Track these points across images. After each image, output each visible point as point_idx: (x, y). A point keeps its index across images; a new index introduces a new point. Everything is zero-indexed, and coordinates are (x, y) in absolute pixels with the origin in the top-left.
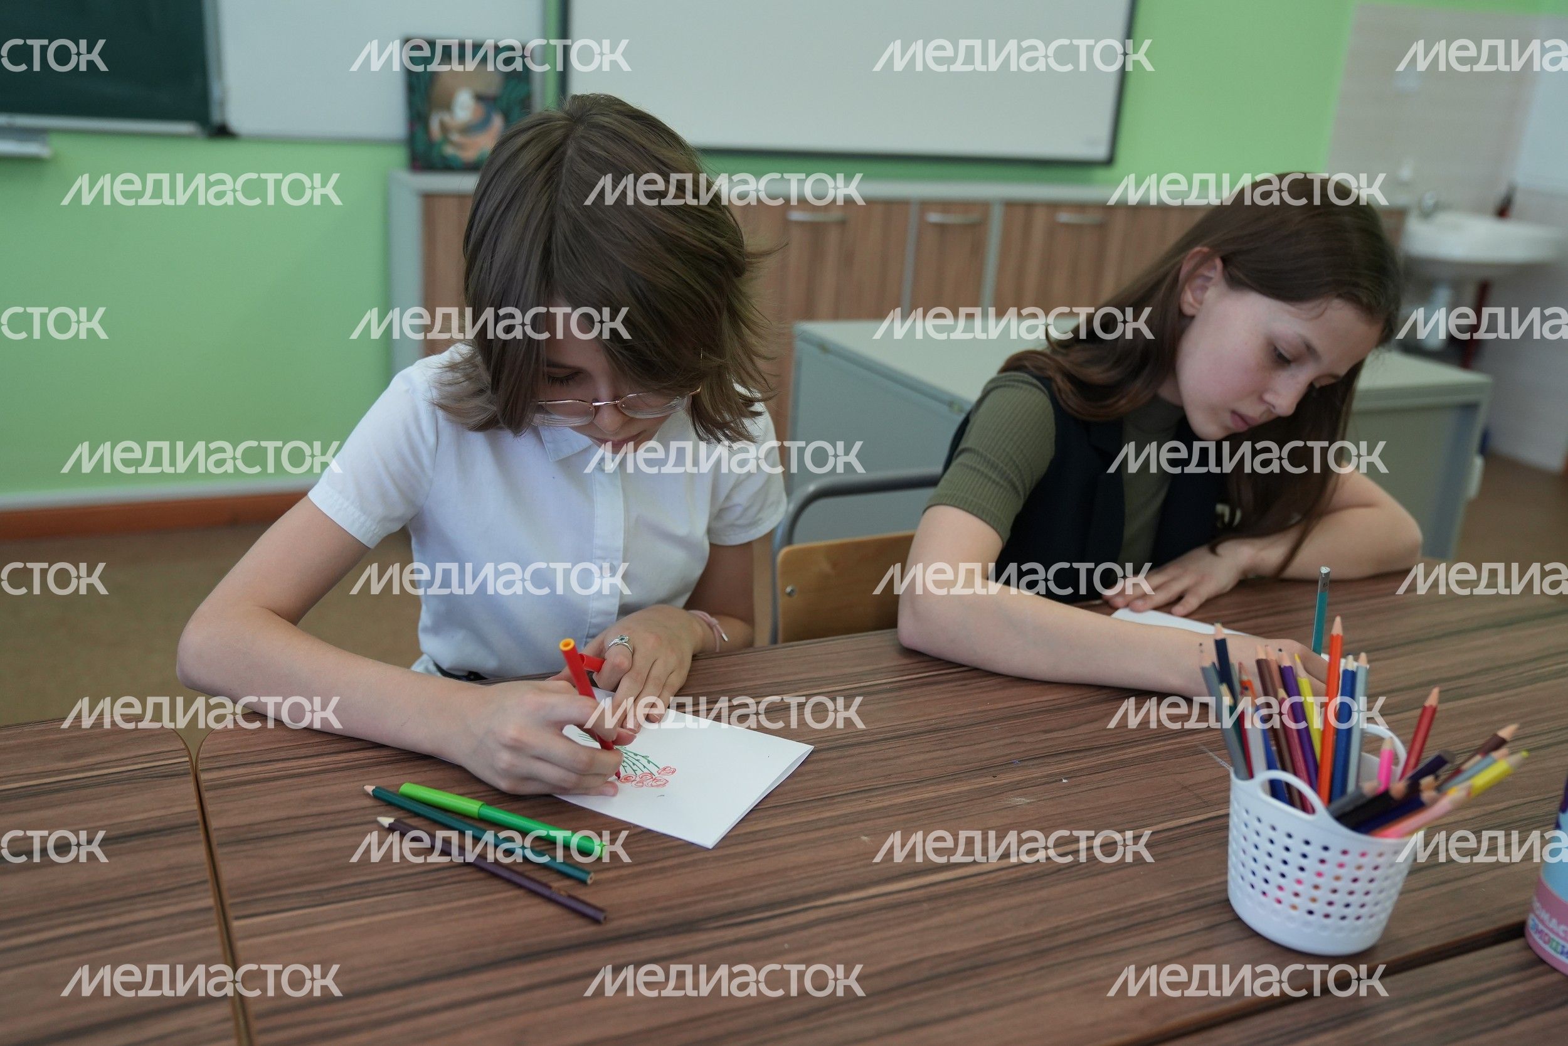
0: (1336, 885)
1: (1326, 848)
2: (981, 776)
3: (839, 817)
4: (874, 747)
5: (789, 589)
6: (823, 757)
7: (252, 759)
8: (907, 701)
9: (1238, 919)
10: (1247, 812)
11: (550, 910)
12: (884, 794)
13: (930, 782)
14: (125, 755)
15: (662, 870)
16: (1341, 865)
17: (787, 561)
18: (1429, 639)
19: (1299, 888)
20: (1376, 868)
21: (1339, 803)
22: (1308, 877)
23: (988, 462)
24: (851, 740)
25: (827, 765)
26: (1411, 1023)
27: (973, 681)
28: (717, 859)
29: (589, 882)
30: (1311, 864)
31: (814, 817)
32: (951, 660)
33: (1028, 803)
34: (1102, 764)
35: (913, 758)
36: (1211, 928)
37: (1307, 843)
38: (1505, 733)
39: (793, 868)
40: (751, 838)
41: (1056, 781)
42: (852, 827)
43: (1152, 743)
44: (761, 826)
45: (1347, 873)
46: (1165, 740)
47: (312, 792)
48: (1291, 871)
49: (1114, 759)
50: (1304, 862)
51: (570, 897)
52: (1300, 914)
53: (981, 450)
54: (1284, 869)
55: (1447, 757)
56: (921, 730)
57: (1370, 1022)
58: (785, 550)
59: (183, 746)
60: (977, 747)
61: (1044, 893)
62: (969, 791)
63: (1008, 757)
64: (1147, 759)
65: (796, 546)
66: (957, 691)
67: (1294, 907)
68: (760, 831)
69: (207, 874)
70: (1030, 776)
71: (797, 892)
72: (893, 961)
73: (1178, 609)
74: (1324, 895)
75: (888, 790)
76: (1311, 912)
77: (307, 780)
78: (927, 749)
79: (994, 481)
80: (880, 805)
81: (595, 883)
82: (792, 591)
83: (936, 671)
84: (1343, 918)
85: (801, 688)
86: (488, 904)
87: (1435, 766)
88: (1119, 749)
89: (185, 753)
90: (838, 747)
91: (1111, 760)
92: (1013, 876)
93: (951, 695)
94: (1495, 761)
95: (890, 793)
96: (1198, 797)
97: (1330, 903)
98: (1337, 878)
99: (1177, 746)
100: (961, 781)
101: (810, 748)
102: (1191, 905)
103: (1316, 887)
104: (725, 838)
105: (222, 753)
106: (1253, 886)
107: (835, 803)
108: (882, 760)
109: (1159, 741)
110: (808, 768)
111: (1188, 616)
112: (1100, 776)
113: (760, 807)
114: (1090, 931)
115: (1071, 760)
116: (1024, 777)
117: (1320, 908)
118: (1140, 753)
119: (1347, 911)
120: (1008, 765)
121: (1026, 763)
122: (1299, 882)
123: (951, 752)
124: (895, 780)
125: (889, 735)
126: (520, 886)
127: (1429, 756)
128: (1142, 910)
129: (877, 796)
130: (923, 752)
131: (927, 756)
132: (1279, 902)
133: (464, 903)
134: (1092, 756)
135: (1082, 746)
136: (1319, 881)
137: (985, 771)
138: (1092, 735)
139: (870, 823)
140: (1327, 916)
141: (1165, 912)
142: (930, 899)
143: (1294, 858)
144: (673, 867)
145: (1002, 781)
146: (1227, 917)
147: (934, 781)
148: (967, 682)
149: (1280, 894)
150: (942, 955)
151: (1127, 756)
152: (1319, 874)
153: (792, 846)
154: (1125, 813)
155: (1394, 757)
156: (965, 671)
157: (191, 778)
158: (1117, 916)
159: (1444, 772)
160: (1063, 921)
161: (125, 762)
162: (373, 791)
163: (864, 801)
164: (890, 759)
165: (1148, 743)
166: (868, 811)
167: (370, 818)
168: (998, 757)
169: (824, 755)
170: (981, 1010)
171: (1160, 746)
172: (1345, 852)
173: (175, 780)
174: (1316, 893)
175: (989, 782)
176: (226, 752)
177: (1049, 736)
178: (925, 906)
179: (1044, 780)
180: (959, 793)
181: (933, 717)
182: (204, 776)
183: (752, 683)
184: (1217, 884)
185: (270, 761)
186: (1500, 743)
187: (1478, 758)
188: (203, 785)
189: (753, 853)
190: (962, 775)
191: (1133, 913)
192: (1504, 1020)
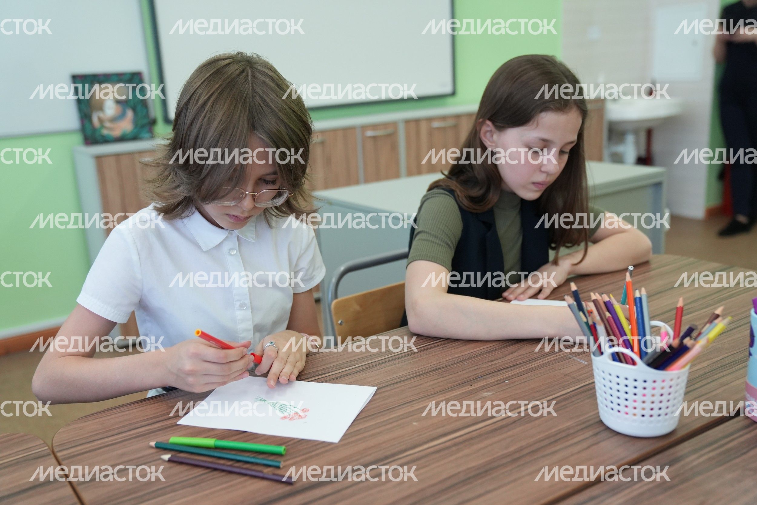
0: (653, 399)
1: (645, 381)
2: (464, 386)
3: (399, 416)
4: (407, 382)
5: (340, 322)
6: (383, 391)
7: (83, 442)
8: (418, 359)
9: (608, 428)
10: (603, 372)
11: (265, 483)
12: (419, 402)
13: (440, 393)
14: (11, 452)
15: (317, 455)
16: (654, 389)
17: (336, 307)
18: (665, 291)
19: (635, 404)
20: (671, 387)
21: (646, 358)
22: (639, 398)
23: (433, 235)
24: (395, 381)
25: (386, 394)
26: (701, 460)
27: (449, 344)
28: (343, 445)
29: (281, 466)
30: (639, 391)
31: (387, 418)
32: (435, 336)
33: (492, 395)
34: (522, 372)
35: (428, 384)
36: (596, 434)
37: (636, 380)
38: (718, 311)
39: (384, 442)
40: (357, 432)
41: (502, 382)
42: (407, 419)
43: (545, 358)
44: (361, 426)
45: (658, 392)
46: (550, 355)
47: (120, 452)
48: (630, 396)
49: (529, 368)
50: (635, 391)
51: (274, 474)
52: (639, 417)
53: (428, 231)
54: (627, 396)
55: (693, 327)
56: (429, 370)
57: (682, 463)
58: (334, 302)
59: (42, 442)
60: (458, 374)
61: (510, 433)
62: (461, 394)
63: (476, 376)
64: (544, 365)
65: (340, 299)
66: (442, 350)
67: (635, 415)
68: (362, 429)
69: (76, 500)
70: (489, 382)
71: (388, 453)
72: (445, 476)
73: (541, 296)
74: (648, 405)
75: (420, 400)
76: (643, 416)
77: (117, 446)
78: (434, 379)
79: (438, 244)
80: (419, 407)
81: (284, 467)
82: (341, 322)
83: (428, 343)
84: (659, 415)
85: (363, 361)
86: (231, 486)
87: (689, 332)
88: (529, 363)
89: (45, 445)
90: (389, 385)
91: (527, 368)
92: (493, 428)
93: (439, 352)
94: (716, 324)
95: (422, 401)
96: (573, 378)
97: (652, 409)
98: (653, 395)
99: (557, 357)
100: (455, 390)
101: (375, 388)
102: (583, 426)
103: (644, 402)
104: (344, 436)
105: (65, 442)
106: (612, 409)
107: (395, 411)
108: (413, 387)
109: (548, 356)
110: (378, 396)
111: (546, 298)
112: (523, 377)
113: (358, 418)
114: (538, 446)
115: (507, 372)
116: (486, 383)
117: (647, 412)
118: (540, 364)
119: (660, 412)
120: (476, 379)
121: (485, 377)
122: (635, 401)
123: (447, 378)
124: (422, 395)
125: (414, 375)
126: (245, 475)
127: (684, 329)
128: (560, 432)
129: (415, 403)
130: (432, 381)
131: (436, 381)
132: (627, 413)
133: (219, 488)
134: (516, 368)
135: (511, 365)
136: (644, 399)
137: (466, 384)
138: (515, 359)
139: (415, 416)
140: (651, 416)
141: (572, 431)
142: (455, 445)
143: (631, 390)
144: (322, 453)
145: (476, 387)
146: (602, 428)
147: (442, 392)
148: (446, 345)
149: (626, 410)
150: (468, 469)
151: (534, 366)
152: (644, 395)
153: (379, 433)
154: (539, 391)
155: (667, 334)
156: (443, 341)
157: (52, 456)
158: (548, 437)
159: (694, 334)
160: (523, 443)
161: (12, 455)
162: (155, 444)
163: (410, 407)
164: (417, 386)
165: (543, 358)
166: (413, 411)
167: (156, 458)
168: (471, 376)
169: (383, 390)
170: (495, 489)
171: (549, 359)
172: (655, 382)
173: (43, 459)
174: (644, 405)
175: (469, 388)
176: (67, 441)
177: (493, 363)
178: (454, 449)
179: (496, 383)
180: (456, 395)
181: (434, 363)
182: (59, 455)
183: (337, 363)
184: (594, 415)
185: (93, 441)
186: (717, 316)
187: (708, 325)
188: (60, 459)
189: (361, 439)
190: (455, 387)
191: (557, 434)
192: (745, 451)
